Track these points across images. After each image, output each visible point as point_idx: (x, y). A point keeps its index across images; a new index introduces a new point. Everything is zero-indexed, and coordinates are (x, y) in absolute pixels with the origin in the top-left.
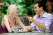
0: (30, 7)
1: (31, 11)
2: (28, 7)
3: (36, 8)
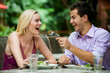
0: (63, 14)
3: (73, 17)
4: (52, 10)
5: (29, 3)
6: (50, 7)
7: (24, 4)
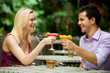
1: (55, 24)
2: (49, 17)
4: (42, 12)
5: (19, 4)
6: (40, 9)
7: (14, 5)
